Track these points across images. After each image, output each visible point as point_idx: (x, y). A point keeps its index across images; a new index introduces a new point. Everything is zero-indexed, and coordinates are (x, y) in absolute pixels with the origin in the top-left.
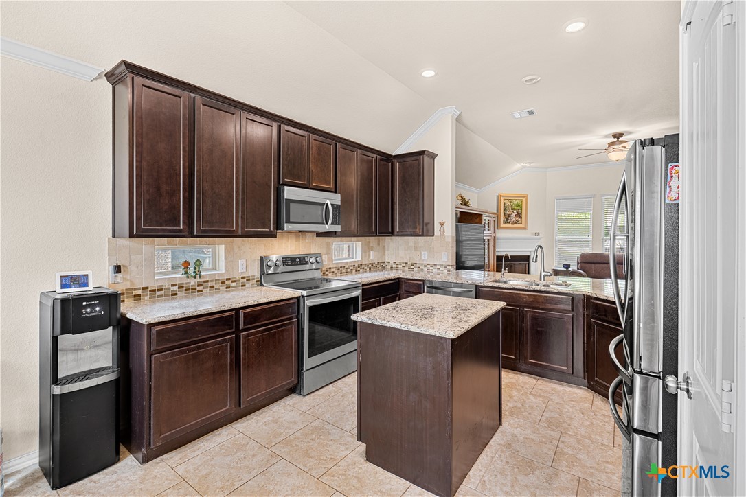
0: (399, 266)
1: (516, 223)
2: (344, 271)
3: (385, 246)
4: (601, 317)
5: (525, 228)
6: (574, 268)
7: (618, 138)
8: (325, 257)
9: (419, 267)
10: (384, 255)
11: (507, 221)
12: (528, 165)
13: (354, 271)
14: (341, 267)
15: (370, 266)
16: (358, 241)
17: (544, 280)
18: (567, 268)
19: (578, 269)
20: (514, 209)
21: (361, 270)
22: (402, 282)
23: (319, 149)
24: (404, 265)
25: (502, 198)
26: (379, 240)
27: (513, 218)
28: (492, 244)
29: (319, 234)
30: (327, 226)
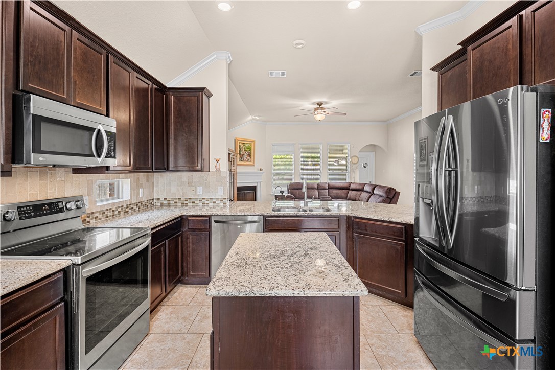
0: (171, 202)
1: (247, 161)
2: (110, 214)
3: (153, 183)
4: (362, 231)
5: (254, 165)
6: (286, 194)
7: (320, 105)
8: (86, 199)
9: (193, 202)
10: (153, 192)
11: (241, 160)
12: (257, 118)
13: (122, 213)
14: (107, 210)
15: (139, 205)
16: (127, 178)
17: (307, 206)
18: (282, 194)
19: (288, 193)
20: (247, 151)
21: (130, 211)
22: (185, 219)
23: (84, 54)
24: (177, 201)
25: (238, 142)
26: (148, 177)
27: (245, 157)
28: (235, 178)
29: (77, 170)
30: (99, 160)
